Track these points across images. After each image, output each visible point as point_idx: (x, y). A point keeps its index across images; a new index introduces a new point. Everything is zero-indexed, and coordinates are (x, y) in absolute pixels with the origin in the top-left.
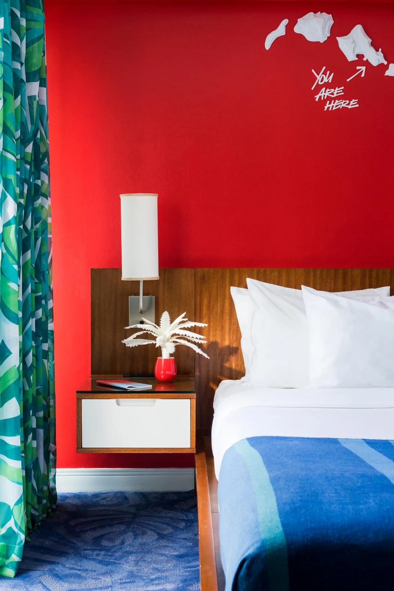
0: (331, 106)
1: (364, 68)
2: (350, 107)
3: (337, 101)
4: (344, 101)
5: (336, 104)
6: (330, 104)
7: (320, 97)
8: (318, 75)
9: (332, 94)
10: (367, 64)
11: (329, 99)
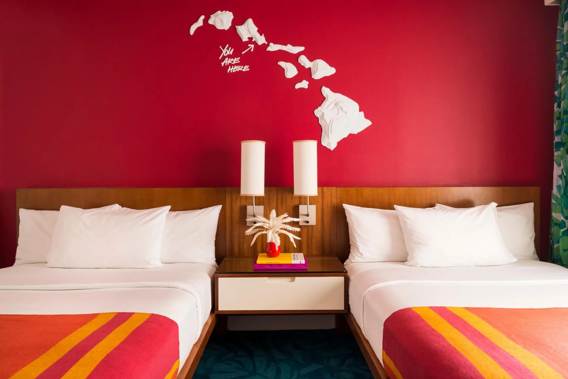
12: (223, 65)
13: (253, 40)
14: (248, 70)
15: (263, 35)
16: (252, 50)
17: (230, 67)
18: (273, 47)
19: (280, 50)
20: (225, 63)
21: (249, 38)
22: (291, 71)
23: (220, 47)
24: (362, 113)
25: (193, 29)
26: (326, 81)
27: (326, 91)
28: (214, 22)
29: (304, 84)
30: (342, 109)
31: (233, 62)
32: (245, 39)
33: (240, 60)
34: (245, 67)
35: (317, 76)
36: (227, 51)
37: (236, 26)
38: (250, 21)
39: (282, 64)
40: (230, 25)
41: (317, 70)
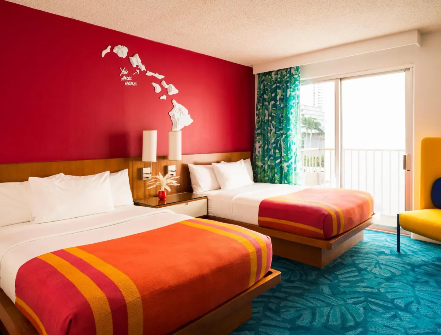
12: (122, 80)
13: (139, 67)
14: (136, 85)
15: (144, 65)
16: (138, 73)
17: (126, 82)
18: (149, 74)
19: (152, 76)
20: (123, 79)
21: (136, 66)
22: (158, 89)
23: (121, 68)
24: (189, 115)
25: (104, 53)
26: (174, 96)
27: (174, 102)
28: (117, 52)
29: (164, 97)
30: (182, 113)
31: (128, 79)
32: (135, 66)
33: (132, 78)
34: (134, 83)
35: (171, 93)
36: (124, 72)
37: (129, 57)
38: (137, 55)
39: (154, 84)
40: (126, 55)
41: (171, 91)
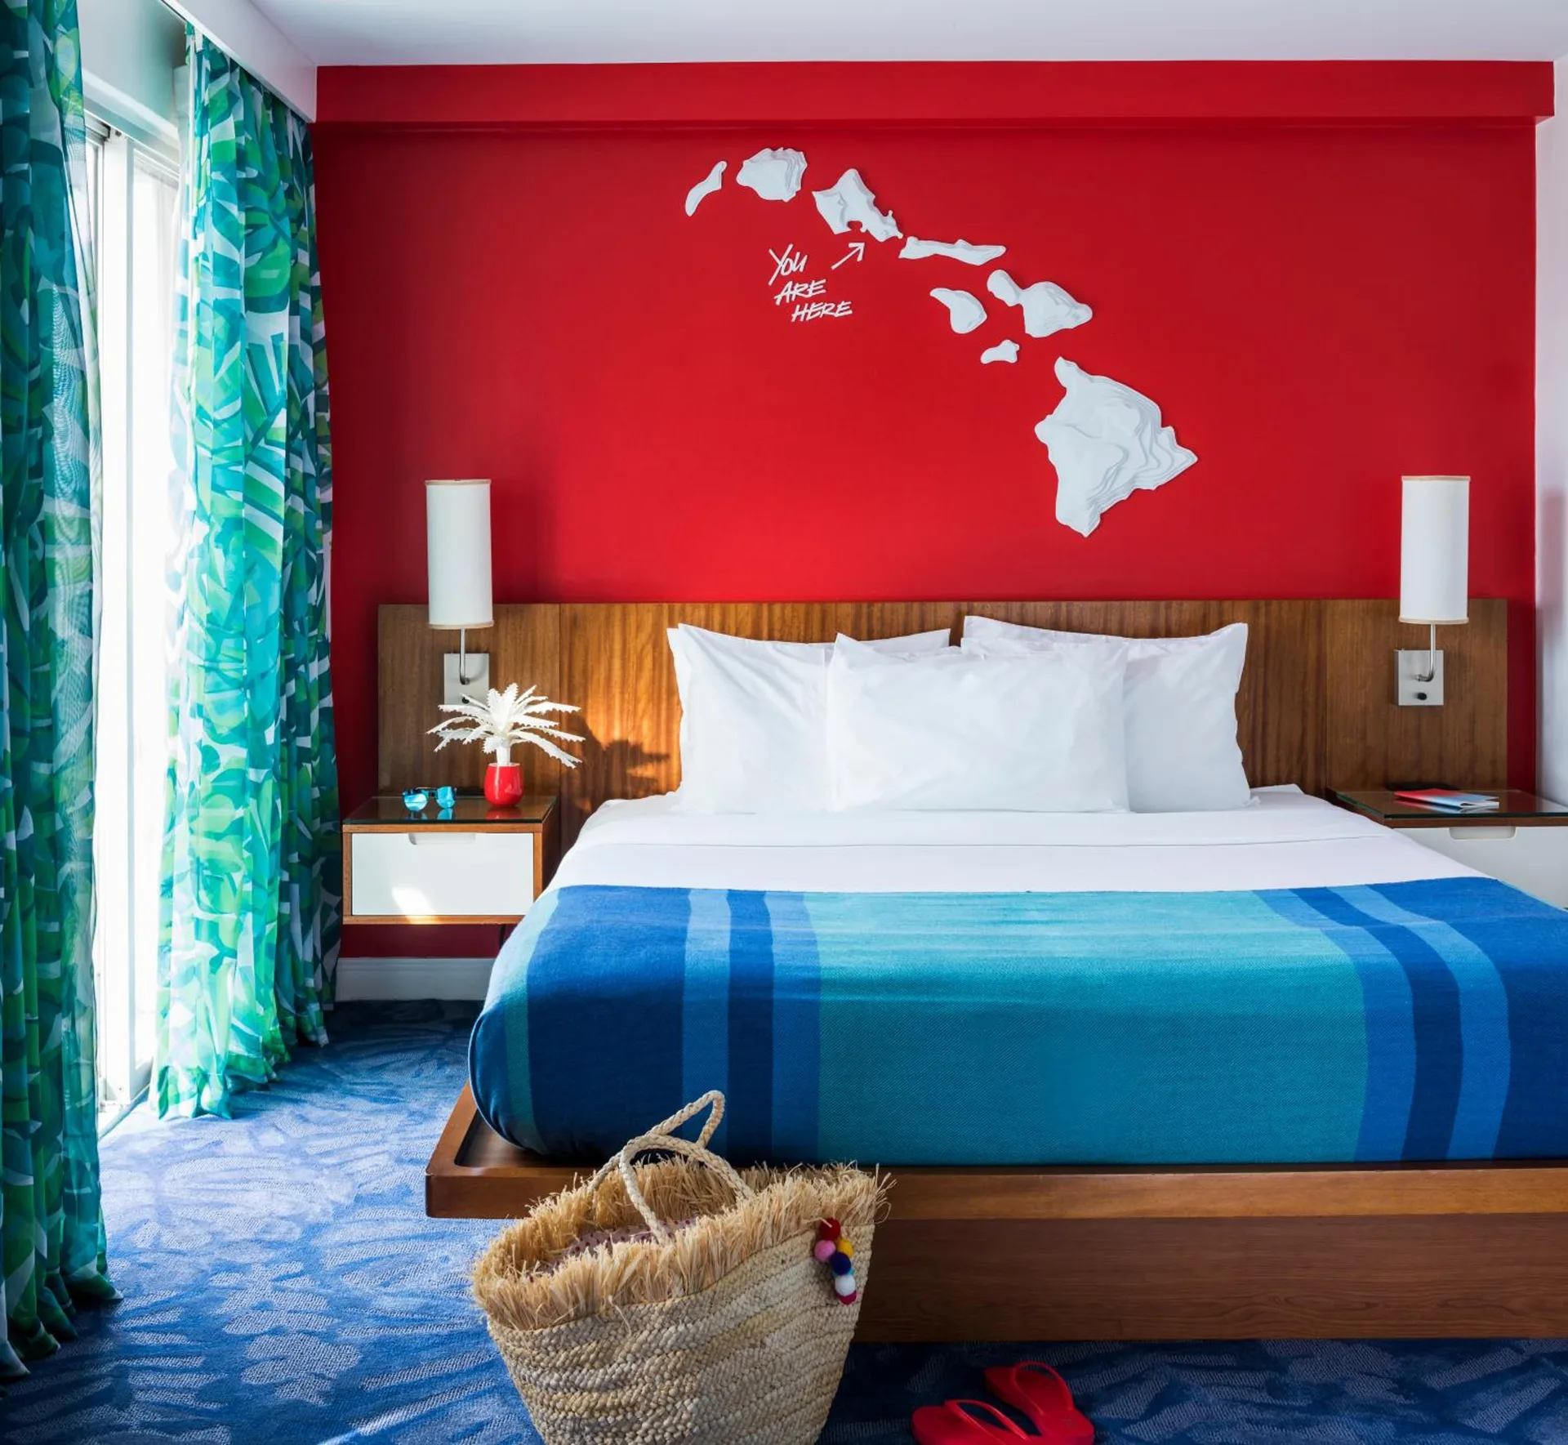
0: (803, 313)
1: (861, 246)
2: (837, 315)
3: (813, 305)
4: (826, 305)
5: (811, 310)
6: (801, 309)
7: (784, 298)
8: (780, 258)
9: (806, 292)
10: (867, 238)
11: (801, 301)
